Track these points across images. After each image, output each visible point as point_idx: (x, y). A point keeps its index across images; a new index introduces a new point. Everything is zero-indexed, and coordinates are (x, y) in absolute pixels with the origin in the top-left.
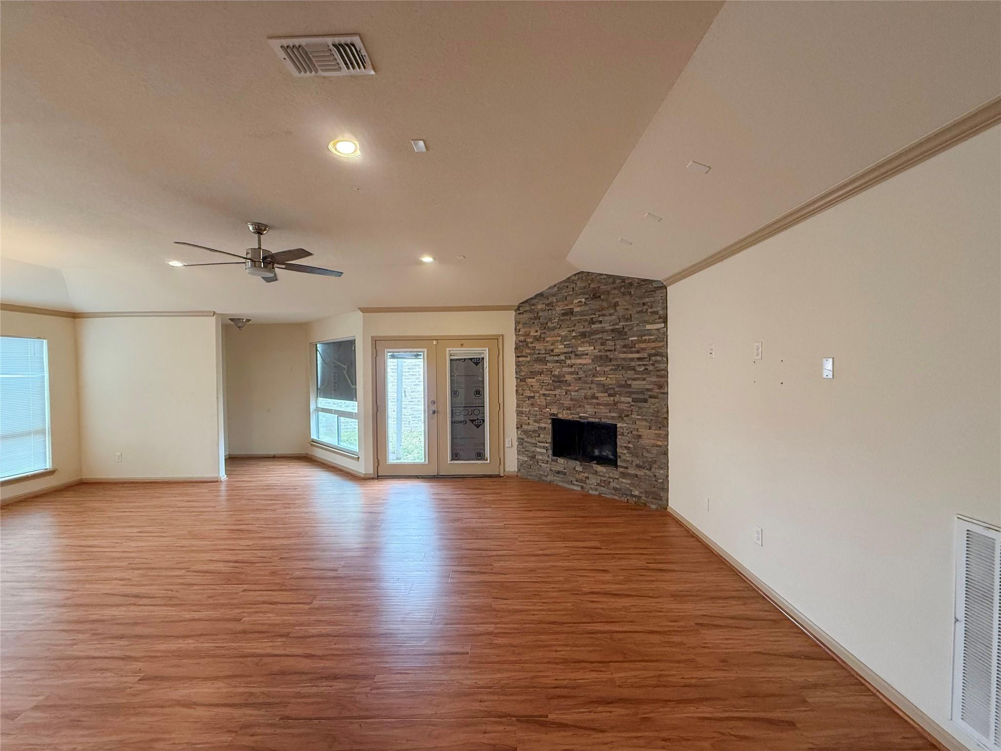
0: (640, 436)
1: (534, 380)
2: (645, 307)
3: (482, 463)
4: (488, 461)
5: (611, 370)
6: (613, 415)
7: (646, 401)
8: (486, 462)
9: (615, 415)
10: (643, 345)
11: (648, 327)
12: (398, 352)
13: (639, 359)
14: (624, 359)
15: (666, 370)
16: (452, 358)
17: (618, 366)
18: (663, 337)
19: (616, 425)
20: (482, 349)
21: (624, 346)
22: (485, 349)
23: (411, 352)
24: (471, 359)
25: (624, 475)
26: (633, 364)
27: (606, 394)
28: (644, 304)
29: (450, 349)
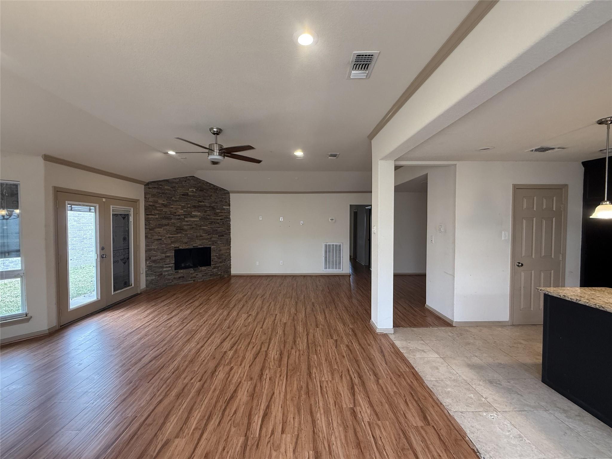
0: (221, 250)
1: (162, 229)
2: (223, 199)
5: (209, 224)
7: (223, 236)
8: (132, 287)
9: (210, 243)
10: (222, 214)
11: (224, 207)
13: (221, 219)
14: (214, 219)
15: (230, 224)
16: (114, 213)
17: (212, 222)
18: (229, 212)
19: (211, 247)
20: (130, 208)
21: (214, 214)
24: (121, 215)
25: (215, 268)
26: (218, 221)
27: (207, 234)
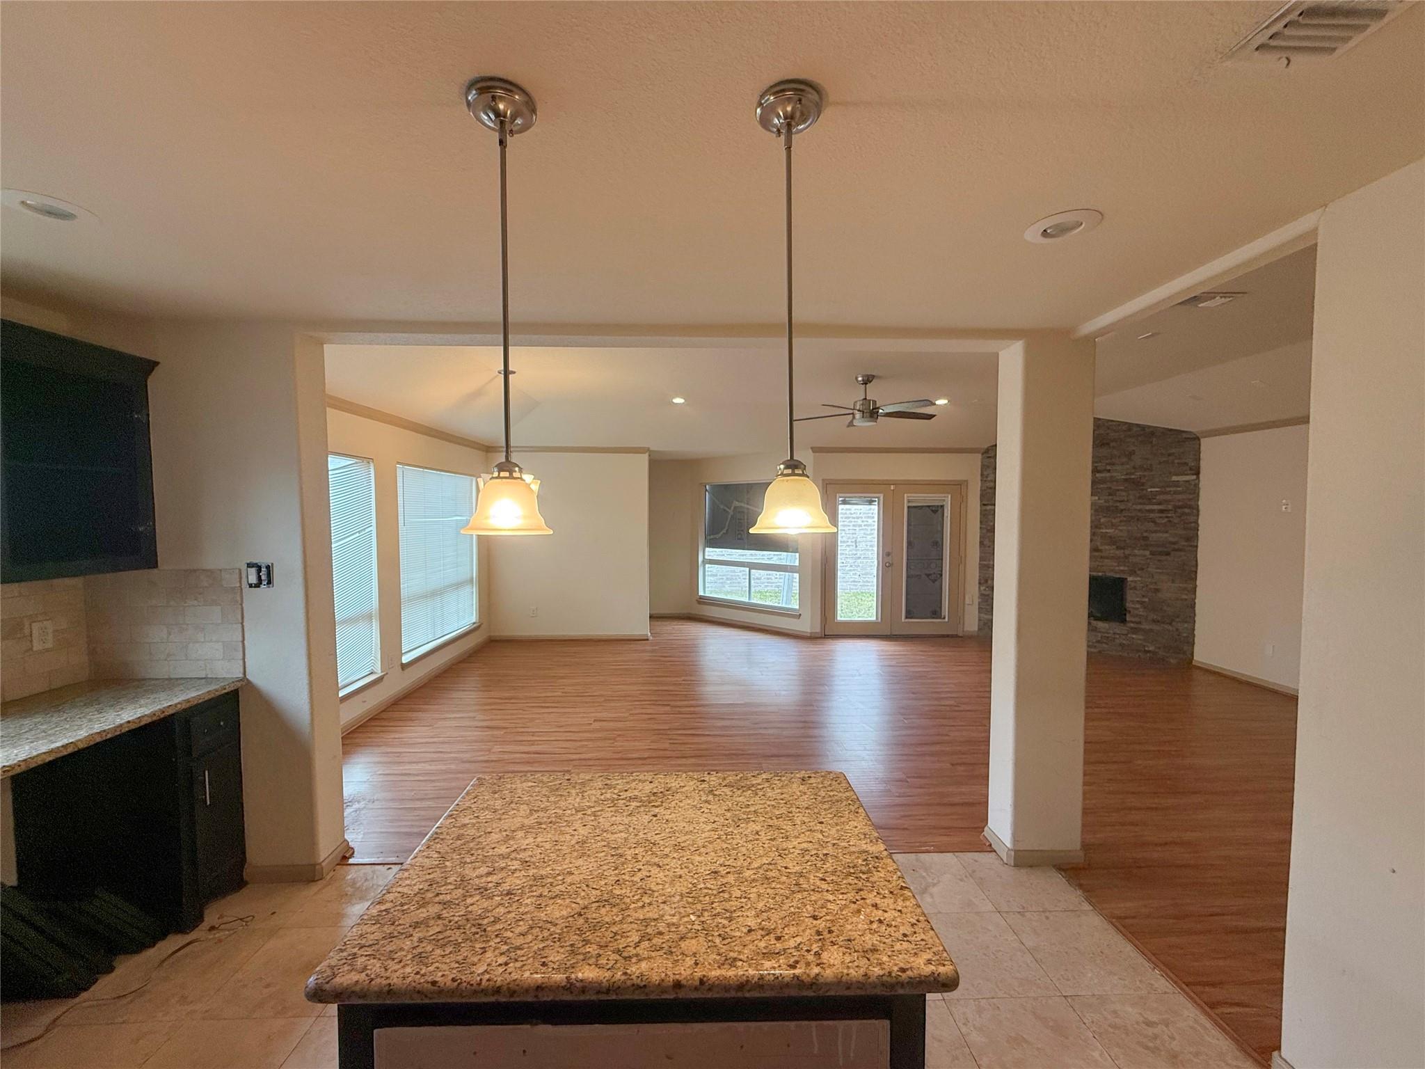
0: (1157, 590)
2: (1171, 458)
3: (939, 622)
4: (946, 620)
5: (1121, 521)
6: (1122, 568)
7: (1168, 554)
8: (944, 620)
9: (1126, 568)
10: (1168, 497)
11: (1175, 478)
12: (852, 497)
13: (1162, 511)
14: (1140, 510)
15: (1196, 522)
16: (910, 504)
17: (1132, 518)
18: (1194, 490)
19: (1126, 579)
20: (943, 495)
21: (1140, 497)
22: (946, 495)
23: (865, 497)
24: (929, 506)
25: (1135, 631)
26: (1152, 515)
27: (1114, 547)
28: (1169, 455)
29: (909, 495)
